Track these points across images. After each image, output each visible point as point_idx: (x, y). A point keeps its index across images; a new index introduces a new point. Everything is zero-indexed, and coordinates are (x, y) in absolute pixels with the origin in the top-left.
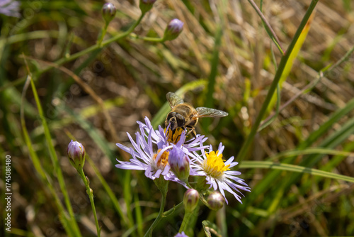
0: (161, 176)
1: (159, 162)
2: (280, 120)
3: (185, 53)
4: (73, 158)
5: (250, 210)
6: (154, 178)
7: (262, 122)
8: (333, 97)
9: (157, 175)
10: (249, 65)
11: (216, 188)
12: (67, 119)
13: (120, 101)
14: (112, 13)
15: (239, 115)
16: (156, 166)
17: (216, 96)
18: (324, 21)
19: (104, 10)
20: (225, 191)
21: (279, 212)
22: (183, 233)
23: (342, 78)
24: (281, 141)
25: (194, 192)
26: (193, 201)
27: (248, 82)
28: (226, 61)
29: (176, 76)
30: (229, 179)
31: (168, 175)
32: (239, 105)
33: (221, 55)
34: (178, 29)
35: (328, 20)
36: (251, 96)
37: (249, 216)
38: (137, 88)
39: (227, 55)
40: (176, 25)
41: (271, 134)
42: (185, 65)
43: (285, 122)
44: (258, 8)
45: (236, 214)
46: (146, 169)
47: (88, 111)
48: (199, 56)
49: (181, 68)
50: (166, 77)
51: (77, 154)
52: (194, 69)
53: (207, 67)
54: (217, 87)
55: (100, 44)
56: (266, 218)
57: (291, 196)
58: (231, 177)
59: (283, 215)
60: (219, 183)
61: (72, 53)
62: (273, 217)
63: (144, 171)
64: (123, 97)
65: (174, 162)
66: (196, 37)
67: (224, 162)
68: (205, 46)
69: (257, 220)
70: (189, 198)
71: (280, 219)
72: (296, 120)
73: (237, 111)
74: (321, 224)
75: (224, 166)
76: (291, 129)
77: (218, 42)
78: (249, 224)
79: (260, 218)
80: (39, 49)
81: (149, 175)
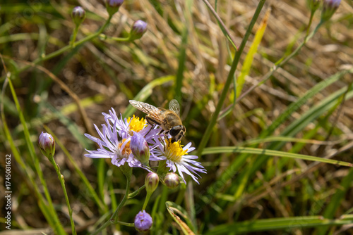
0: (126, 163)
1: (124, 150)
2: (245, 112)
3: (154, 51)
4: (44, 148)
5: (219, 196)
6: (119, 165)
7: (221, 113)
8: (295, 90)
9: (123, 162)
10: (214, 61)
11: (175, 171)
12: (49, 116)
13: (99, 99)
14: (81, 16)
15: (207, 107)
16: (121, 154)
17: (184, 90)
18: (286, 19)
19: (74, 14)
20: (184, 173)
21: (244, 196)
22: (144, 211)
23: (303, 72)
24: (247, 131)
25: (154, 175)
26: (154, 183)
27: (212, 77)
28: (193, 58)
29: (148, 73)
30: (187, 162)
31: (132, 162)
32: (205, 99)
33: (188, 53)
34: (141, 29)
35: (291, 18)
36: (216, 90)
37: (217, 202)
38: (114, 87)
39: (194, 52)
40: (140, 26)
41: (238, 125)
42: (156, 62)
43: (249, 114)
44: (213, 9)
45: (205, 199)
46: (112, 157)
47: (69, 109)
48: (168, 54)
49: (152, 65)
50: (139, 74)
51: (47, 144)
52: (164, 66)
53: (175, 64)
54: (185, 82)
55: (72, 45)
56: (233, 203)
57: (257, 182)
58: (189, 161)
59: (247, 199)
60: (178, 166)
61: (47, 54)
62: (239, 202)
63: (111, 159)
64: (102, 95)
65: (135, 147)
66: (165, 36)
67: (182, 147)
68: (174, 45)
69: (226, 205)
70: (150, 180)
71: (245, 204)
72: (260, 112)
73: (204, 104)
74: (286, 207)
75: (182, 151)
76: (256, 120)
77: (184, 40)
78: (218, 209)
79: (228, 202)
80: (23, 51)
81: (115, 162)
